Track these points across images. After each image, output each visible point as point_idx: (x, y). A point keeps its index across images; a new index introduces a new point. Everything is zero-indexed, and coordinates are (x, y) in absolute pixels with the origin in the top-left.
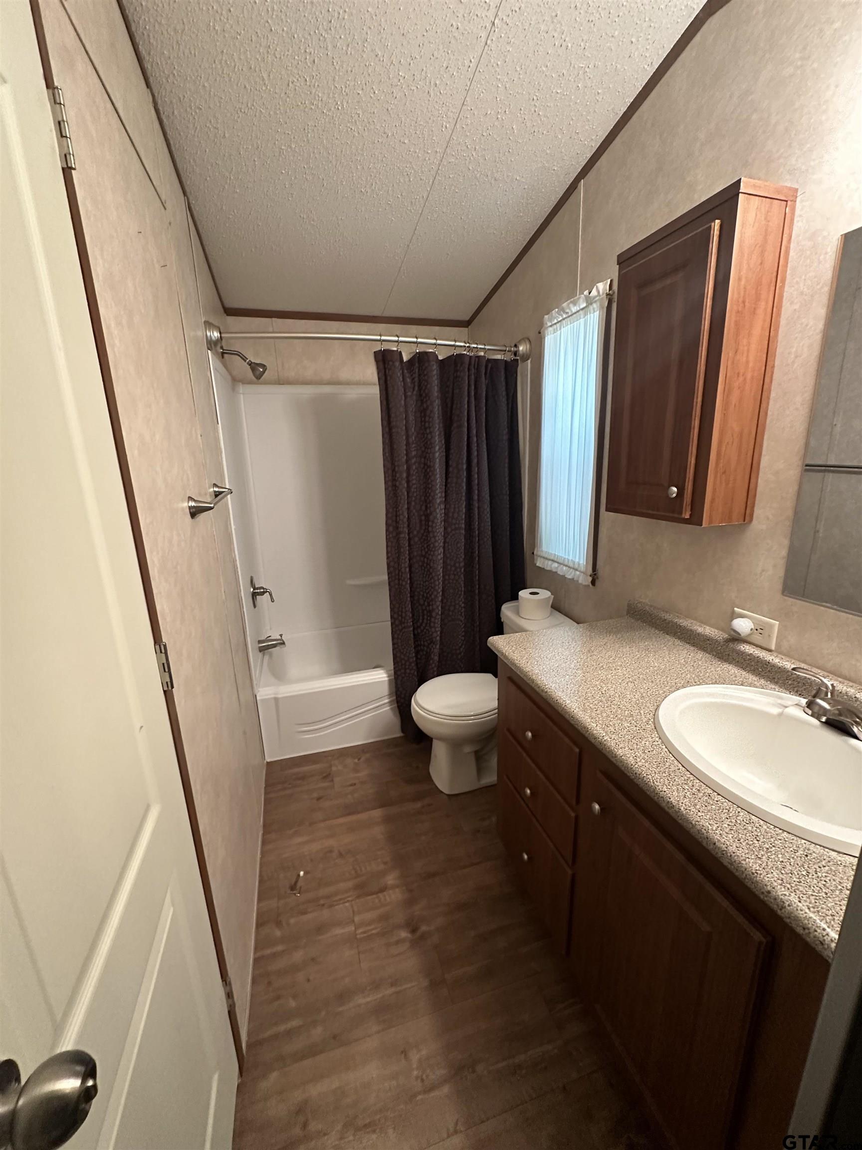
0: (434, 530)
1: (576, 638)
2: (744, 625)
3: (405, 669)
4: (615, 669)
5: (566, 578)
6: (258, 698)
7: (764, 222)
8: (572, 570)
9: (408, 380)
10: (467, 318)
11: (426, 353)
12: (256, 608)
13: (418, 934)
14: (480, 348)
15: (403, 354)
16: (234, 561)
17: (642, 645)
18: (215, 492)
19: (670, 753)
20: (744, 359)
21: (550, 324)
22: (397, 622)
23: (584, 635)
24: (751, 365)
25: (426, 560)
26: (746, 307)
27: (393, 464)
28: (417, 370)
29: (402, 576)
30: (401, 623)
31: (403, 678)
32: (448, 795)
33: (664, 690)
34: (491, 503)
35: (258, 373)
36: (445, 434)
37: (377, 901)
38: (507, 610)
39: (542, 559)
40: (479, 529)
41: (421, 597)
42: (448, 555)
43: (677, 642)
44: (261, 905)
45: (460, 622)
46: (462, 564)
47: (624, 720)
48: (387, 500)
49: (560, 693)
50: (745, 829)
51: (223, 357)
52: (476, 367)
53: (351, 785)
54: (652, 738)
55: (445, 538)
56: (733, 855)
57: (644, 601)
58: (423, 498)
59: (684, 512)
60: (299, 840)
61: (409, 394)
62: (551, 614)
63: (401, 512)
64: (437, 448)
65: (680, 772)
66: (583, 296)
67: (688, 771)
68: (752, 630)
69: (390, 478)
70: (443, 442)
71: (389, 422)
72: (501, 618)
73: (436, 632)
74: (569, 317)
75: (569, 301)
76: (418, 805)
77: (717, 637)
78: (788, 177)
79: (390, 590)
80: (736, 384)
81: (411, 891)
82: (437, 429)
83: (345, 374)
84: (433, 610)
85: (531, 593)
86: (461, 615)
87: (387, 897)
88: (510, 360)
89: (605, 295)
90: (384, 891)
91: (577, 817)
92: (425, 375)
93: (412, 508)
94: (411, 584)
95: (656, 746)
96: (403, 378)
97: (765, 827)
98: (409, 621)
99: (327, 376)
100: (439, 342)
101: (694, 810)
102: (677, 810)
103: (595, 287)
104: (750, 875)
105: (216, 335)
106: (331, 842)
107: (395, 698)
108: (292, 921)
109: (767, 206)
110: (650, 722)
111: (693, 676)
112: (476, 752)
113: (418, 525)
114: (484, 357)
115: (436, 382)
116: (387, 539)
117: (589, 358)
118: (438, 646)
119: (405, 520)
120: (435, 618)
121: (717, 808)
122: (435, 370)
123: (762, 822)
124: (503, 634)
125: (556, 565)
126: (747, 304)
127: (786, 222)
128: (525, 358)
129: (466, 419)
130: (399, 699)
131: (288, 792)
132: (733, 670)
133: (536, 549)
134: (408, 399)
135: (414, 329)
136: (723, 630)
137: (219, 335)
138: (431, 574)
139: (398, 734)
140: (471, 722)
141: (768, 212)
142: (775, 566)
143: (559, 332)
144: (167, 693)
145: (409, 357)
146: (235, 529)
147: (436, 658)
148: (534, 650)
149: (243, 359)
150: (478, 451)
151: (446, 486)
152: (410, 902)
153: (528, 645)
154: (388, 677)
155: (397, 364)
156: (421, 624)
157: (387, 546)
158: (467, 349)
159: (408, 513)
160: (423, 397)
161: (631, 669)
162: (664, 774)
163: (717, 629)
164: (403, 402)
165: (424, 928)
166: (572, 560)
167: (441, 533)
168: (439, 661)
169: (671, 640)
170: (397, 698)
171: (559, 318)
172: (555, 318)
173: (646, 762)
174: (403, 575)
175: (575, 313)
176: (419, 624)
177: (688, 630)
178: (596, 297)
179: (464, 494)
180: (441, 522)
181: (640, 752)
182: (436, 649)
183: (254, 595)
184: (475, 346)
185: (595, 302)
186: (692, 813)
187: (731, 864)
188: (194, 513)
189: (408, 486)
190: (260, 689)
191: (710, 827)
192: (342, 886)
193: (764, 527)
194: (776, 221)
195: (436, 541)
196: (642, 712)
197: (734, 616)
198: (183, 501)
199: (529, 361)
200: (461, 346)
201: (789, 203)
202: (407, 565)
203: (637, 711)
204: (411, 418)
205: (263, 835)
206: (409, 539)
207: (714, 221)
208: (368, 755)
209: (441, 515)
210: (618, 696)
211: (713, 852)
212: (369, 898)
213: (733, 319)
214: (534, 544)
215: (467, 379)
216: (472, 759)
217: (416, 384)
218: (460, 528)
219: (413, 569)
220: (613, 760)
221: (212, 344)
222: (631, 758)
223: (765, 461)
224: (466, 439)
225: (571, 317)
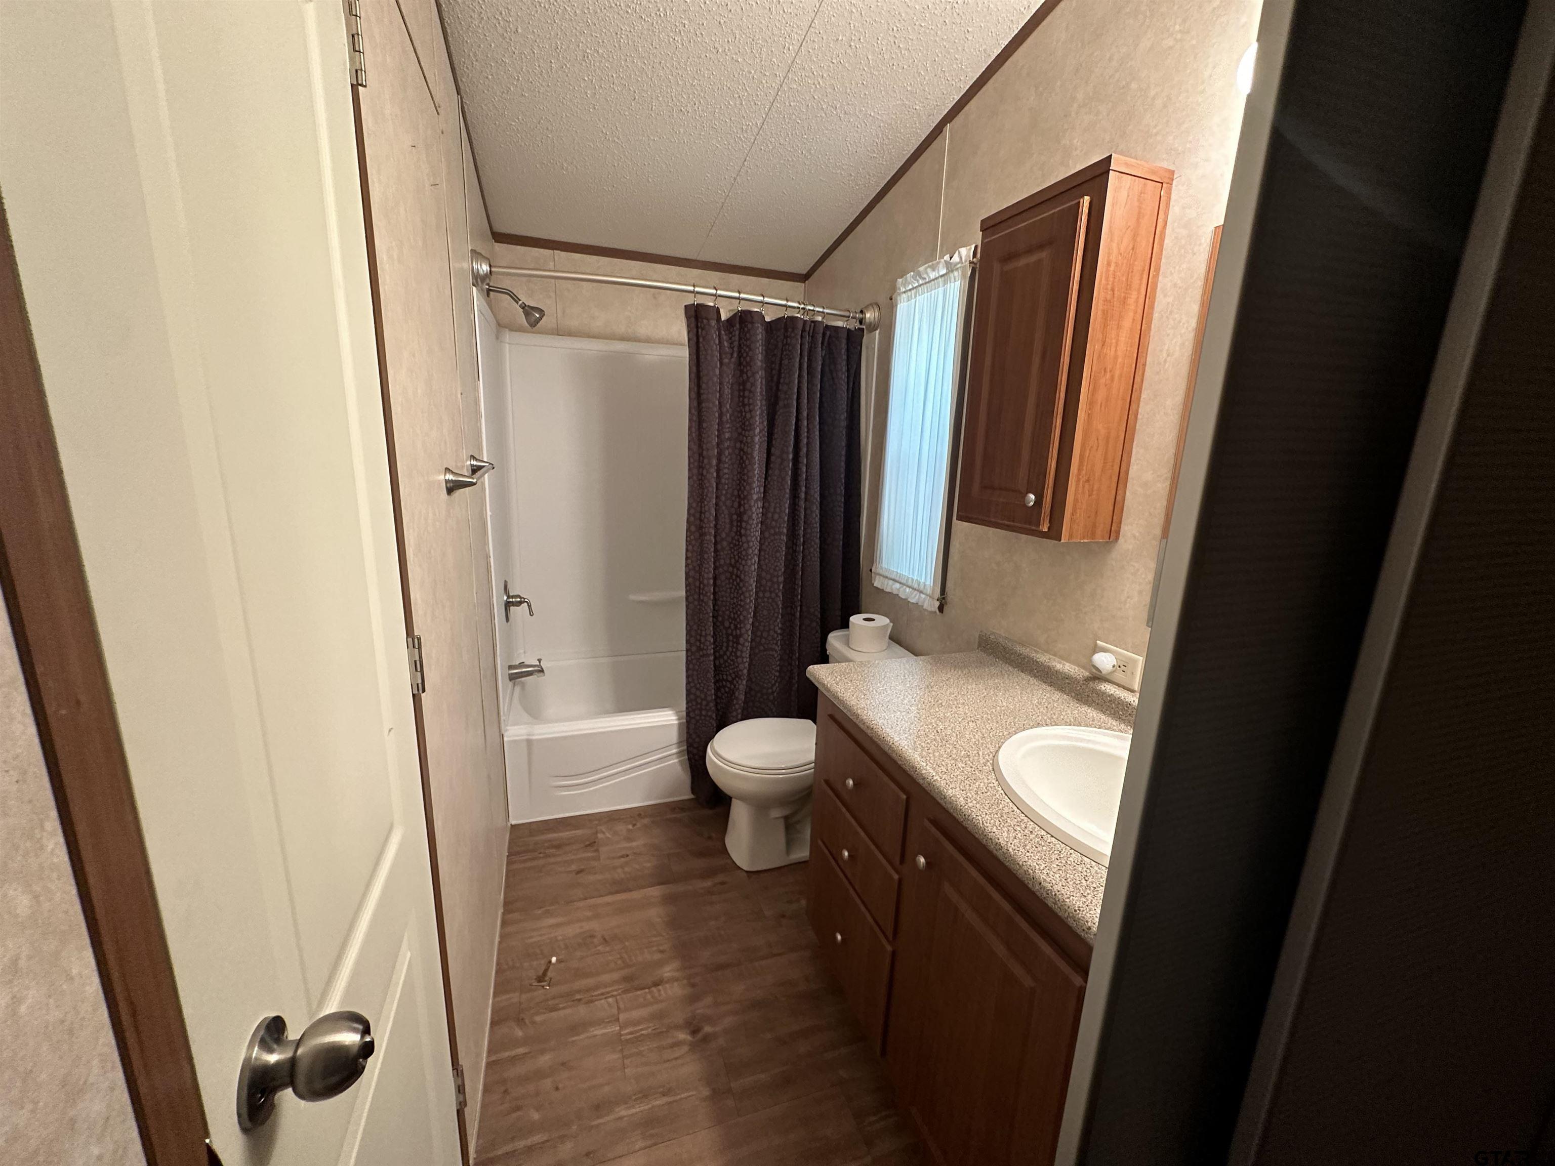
0: (748, 532)
1: (914, 671)
2: (1105, 661)
3: (701, 710)
4: (956, 707)
5: (909, 602)
6: (505, 739)
7: (1136, 204)
8: (916, 592)
9: (726, 344)
10: (804, 272)
11: (750, 312)
12: (509, 623)
13: (700, 1036)
14: (818, 311)
15: (722, 311)
16: (488, 557)
17: (991, 682)
18: (472, 465)
19: (1006, 795)
20: (1113, 352)
21: (904, 290)
22: (694, 649)
23: (923, 669)
24: (1120, 360)
25: (735, 570)
26: (1116, 296)
27: (700, 447)
28: (737, 333)
29: (703, 589)
30: (699, 649)
31: (697, 721)
32: (747, 872)
33: (1010, 731)
34: (821, 503)
35: (533, 319)
36: (768, 415)
37: (649, 997)
38: (835, 640)
39: (882, 578)
40: (804, 536)
41: (726, 617)
42: (764, 567)
43: (1033, 681)
44: (496, 999)
45: (774, 652)
46: (781, 579)
47: (959, 760)
48: (691, 492)
49: (888, 730)
50: (1075, 869)
51: (488, 295)
52: (811, 335)
53: (622, 857)
54: (988, 779)
55: (761, 544)
56: (1058, 893)
57: (998, 632)
58: (736, 493)
59: (1041, 523)
60: (552, 921)
61: (726, 361)
62: (889, 647)
63: (707, 508)
64: (757, 431)
65: (1014, 815)
66: (942, 260)
67: (1023, 813)
68: (1114, 666)
69: (696, 464)
70: (765, 423)
71: (699, 394)
72: (826, 650)
73: (743, 663)
74: (926, 283)
75: (927, 265)
76: (708, 883)
77: (1076, 674)
78: (1164, 156)
79: (687, 607)
80: (1102, 381)
81: (693, 985)
82: (758, 407)
83: (644, 328)
84: (741, 635)
85: (865, 619)
86: (776, 644)
87: (662, 992)
88: (853, 329)
89: (968, 262)
90: (658, 985)
91: (900, 881)
92: (747, 340)
93: (721, 504)
94: (715, 600)
95: (991, 787)
96: (720, 342)
97: (1096, 868)
98: (709, 648)
99: (622, 329)
100: (767, 300)
101: (1023, 850)
102: (1005, 851)
103: (957, 252)
104: (1072, 913)
105: (485, 268)
106: (594, 925)
107: (685, 747)
108: (538, 1019)
109: (1140, 186)
110: (989, 764)
111: (1045, 718)
112: (786, 818)
113: (728, 526)
114: (822, 322)
115: (760, 348)
116: (687, 541)
117: (947, 336)
118: (744, 682)
119: (712, 518)
120: (743, 645)
121: (1048, 849)
122: (759, 335)
123: (1094, 864)
124: (828, 663)
125: (897, 585)
126: (1116, 292)
127: (1162, 205)
128: (872, 327)
129: (795, 397)
130: (691, 749)
131: (541, 862)
132: (1092, 713)
133: (875, 565)
134: (725, 368)
135: (736, 279)
136: (1084, 668)
137: (489, 269)
138: (741, 588)
139: (688, 795)
140: (781, 776)
141: (1141, 193)
142: (1140, 592)
143: (913, 301)
144: (416, 698)
145: (729, 315)
146: (491, 516)
147: (742, 697)
148: (862, 682)
149: (515, 301)
150: (808, 438)
151: (766, 478)
152: (693, 999)
153: (855, 676)
154: (679, 719)
155: (713, 323)
156: (725, 653)
157: (687, 550)
158: (802, 311)
159: (716, 510)
160: (743, 364)
161: (974, 708)
162: (996, 816)
163: (1079, 666)
164: (717, 372)
165: (708, 1029)
166: (916, 580)
167: (757, 538)
168: (745, 702)
169: (1025, 678)
170: (687, 747)
171: (914, 283)
172: (909, 283)
173: (978, 803)
174: (706, 588)
175: (933, 280)
176: (722, 653)
177: (1045, 666)
178: (958, 263)
179: (788, 491)
180: (757, 524)
181: (973, 794)
182: (743, 685)
183: (508, 605)
184: (811, 308)
185: (957, 269)
186: (1020, 853)
187: (1055, 904)
188: (452, 488)
189: (718, 477)
190: (508, 728)
191: (1037, 867)
192: (606, 978)
193: (1131, 547)
194: (1150, 206)
195: (749, 547)
196: (981, 753)
197: (1096, 650)
198: (439, 473)
199: (877, 332)
200: (794, 307)
201: (1165, 185)
202: (711, 575)
203: (976, 752)
204: (727, 391)
205: (504, 914)
206: (716, 544)
207: (1083, 197)
208: (646, 821)
209: (757, 514)
210: (955, 735)
211: (1038, 893)
212: (639, 993)
213: (1101, 307)
214: (872, 559)
215: (799, 346)
216: (781, 826)
217: (736, 349)
218: (780, 533)
219: (718, 582)
220: (942, 802)
221: (478, 279)
222: (962, 799)
223: (1134, 470)
224: (794, 422)
225: (928, 285)
